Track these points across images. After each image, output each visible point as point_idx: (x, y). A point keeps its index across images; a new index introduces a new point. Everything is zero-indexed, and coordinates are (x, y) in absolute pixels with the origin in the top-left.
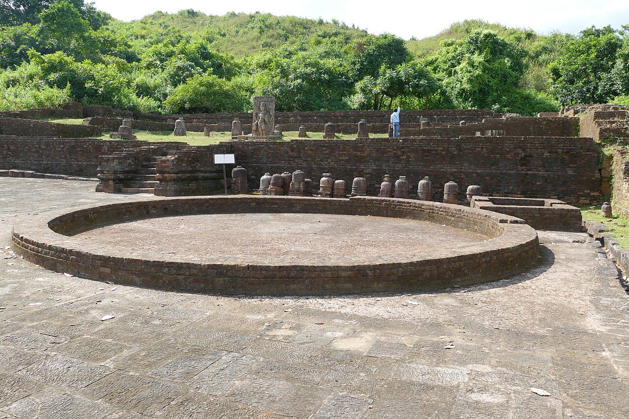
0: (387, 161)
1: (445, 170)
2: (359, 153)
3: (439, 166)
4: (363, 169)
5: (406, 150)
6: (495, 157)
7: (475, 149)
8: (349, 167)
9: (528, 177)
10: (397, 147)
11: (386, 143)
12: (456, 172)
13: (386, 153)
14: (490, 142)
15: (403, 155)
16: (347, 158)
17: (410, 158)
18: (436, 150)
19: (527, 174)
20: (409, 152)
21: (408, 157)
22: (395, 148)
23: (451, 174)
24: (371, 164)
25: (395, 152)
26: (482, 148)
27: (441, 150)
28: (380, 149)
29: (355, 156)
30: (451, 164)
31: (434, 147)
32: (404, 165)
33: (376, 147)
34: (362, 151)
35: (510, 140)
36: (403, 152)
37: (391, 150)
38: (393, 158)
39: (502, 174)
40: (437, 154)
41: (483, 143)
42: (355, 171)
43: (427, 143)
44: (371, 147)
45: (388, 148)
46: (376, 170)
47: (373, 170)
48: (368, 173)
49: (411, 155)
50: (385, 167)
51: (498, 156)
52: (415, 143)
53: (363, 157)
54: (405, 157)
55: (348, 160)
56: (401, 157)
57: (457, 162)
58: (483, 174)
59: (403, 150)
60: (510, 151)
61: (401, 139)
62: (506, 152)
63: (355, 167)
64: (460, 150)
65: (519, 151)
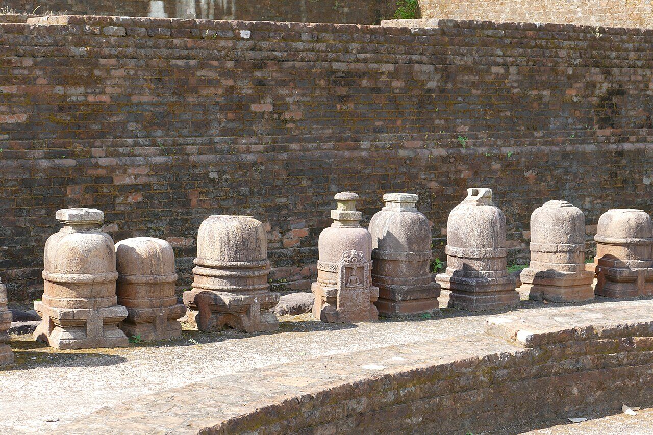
0: (201, 127)
1: (411, 154)
2: (76, 93)
3: (386, 139)
4: (111, 169)
5: (270, 73)
6: (540, 98)
7: (488, 71)
8: (45, 163)
9: (624, 162)
10: (237, 61)
11: (190, 42)
12: (444, 159)
13: (195, 90)
14: (521, 44)
15: (258, 99)
16: (23, 118)
17: (287, 107)
18: (374, 75)
19: (620, 154)
20: (282, 83)
21: (280, 106)
22: (230, 64)
23: (431, 168)
24: (136, 144)
25: (230, 82)
26: (505, 65)
27: (390, 73)
28: (170, 70)
29: (61, 109)
30: (420, 131)
31: (365, 61)
32: (268, 139)
33: (154, 62)
34: (92, 82)
35: (570, 39)
36: (261, 83)
37: (212, 75)
38: (224, 108)
39: (565, 156)
40: (376, 90)
41: (504, 47)
42: (73, 181)
43: (339, 46)
44: (132, 63)
45: (202, 66)
46: (168, 167)
47: (156, 169)
48: (135, 188)
49: (290, 95)
50: (199, 154)
51: (546, 93)
52: (300, 45)
53: (96, 111)
54: (266, 106)
55: (27, 126)
56: (254, 107)
57: (437, 122)
58: (518, 163)
59: (258, 74)
60: (572, 79)
61: (245, 28)
62: (566, 80)
63: (71, 162)
64: (447, 73)
65: (596, 75)
